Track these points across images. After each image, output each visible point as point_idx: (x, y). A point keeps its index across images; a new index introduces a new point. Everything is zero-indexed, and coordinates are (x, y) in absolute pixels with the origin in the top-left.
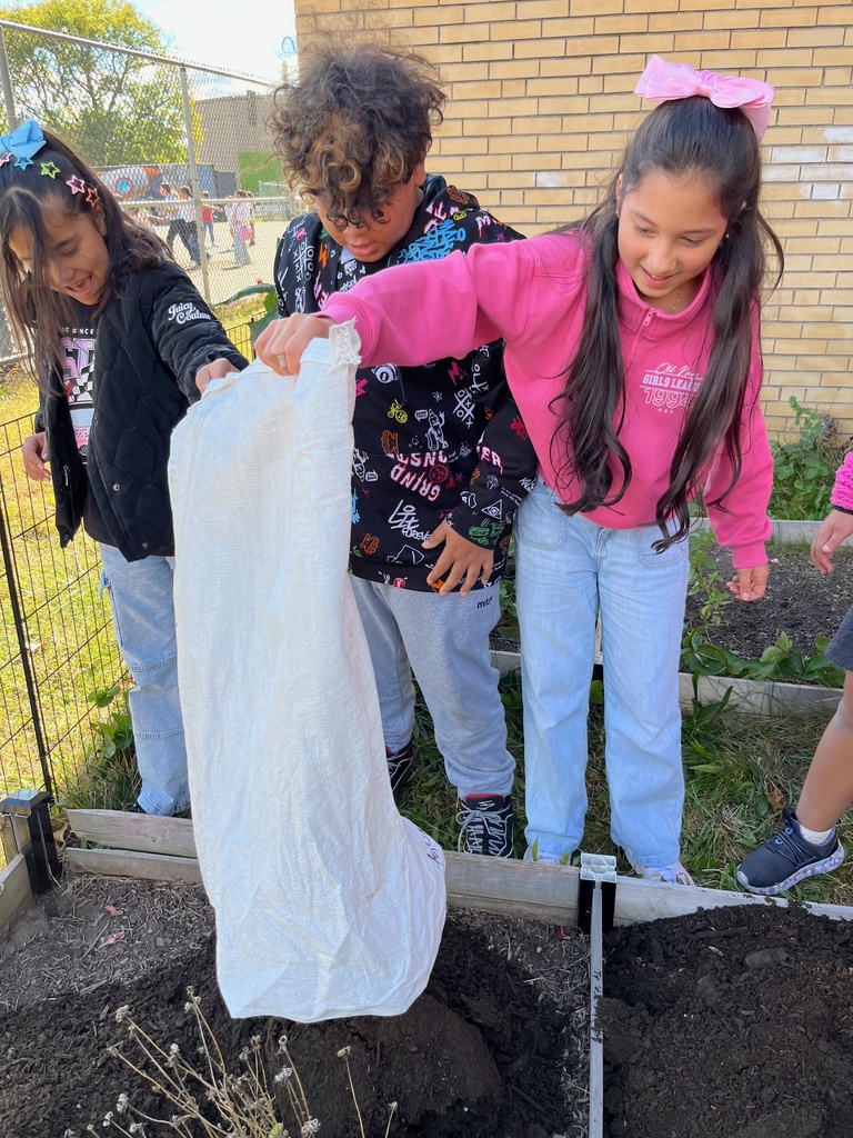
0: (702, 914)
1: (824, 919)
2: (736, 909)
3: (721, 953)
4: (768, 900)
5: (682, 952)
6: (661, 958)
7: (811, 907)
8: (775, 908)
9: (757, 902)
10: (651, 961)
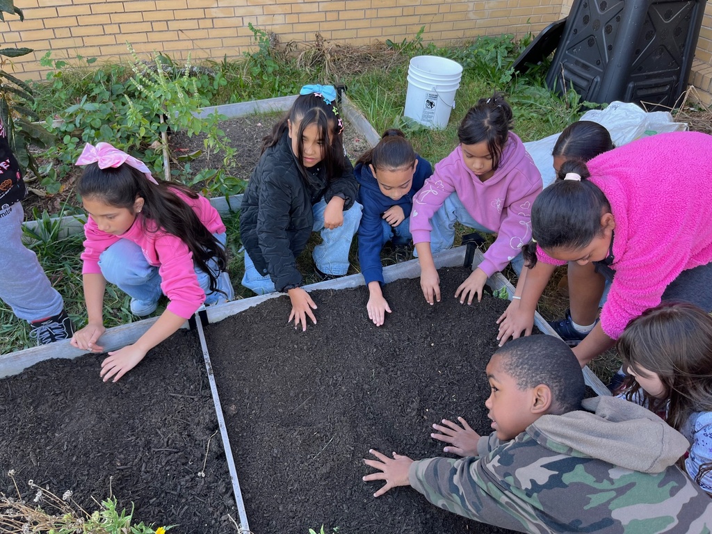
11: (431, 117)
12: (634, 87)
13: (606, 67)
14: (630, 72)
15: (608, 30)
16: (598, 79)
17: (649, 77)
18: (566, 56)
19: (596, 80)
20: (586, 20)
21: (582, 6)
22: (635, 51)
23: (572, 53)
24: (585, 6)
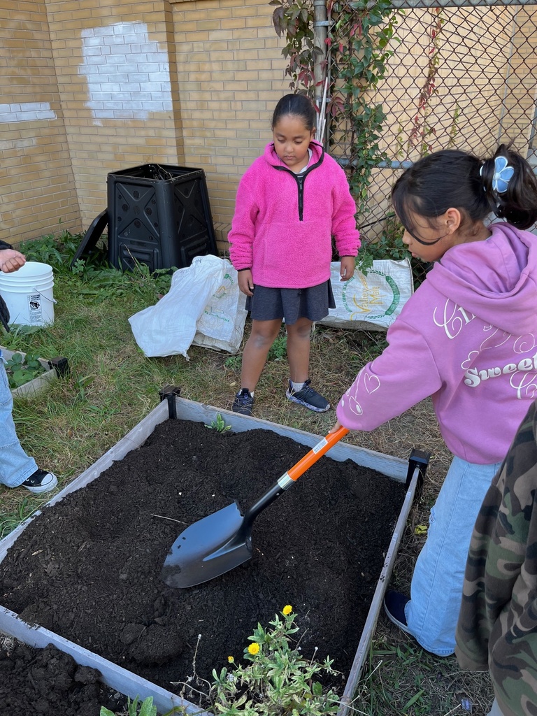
0: (11, 551)
1: (58, 504)
2: (24, 534)
3: (41, 551)
4: (33, 517)
5: (21, 571)
6: (15, 583)
7: (49, 504)
8: (38, 518)
9: (29, 522)
10: (13, 588)
11: (39, 316)
12: (185, 250)
13: (160, 240)
14: (179, 239)
15: (149, 212)
16: (157, 251)
17: (192, 240)
18: (119, 240)
19: (155, 252)
20: (125, 208)
21: (117, 198)
22: (175, 223)
23: (124, 236)
24: (120, 197)
